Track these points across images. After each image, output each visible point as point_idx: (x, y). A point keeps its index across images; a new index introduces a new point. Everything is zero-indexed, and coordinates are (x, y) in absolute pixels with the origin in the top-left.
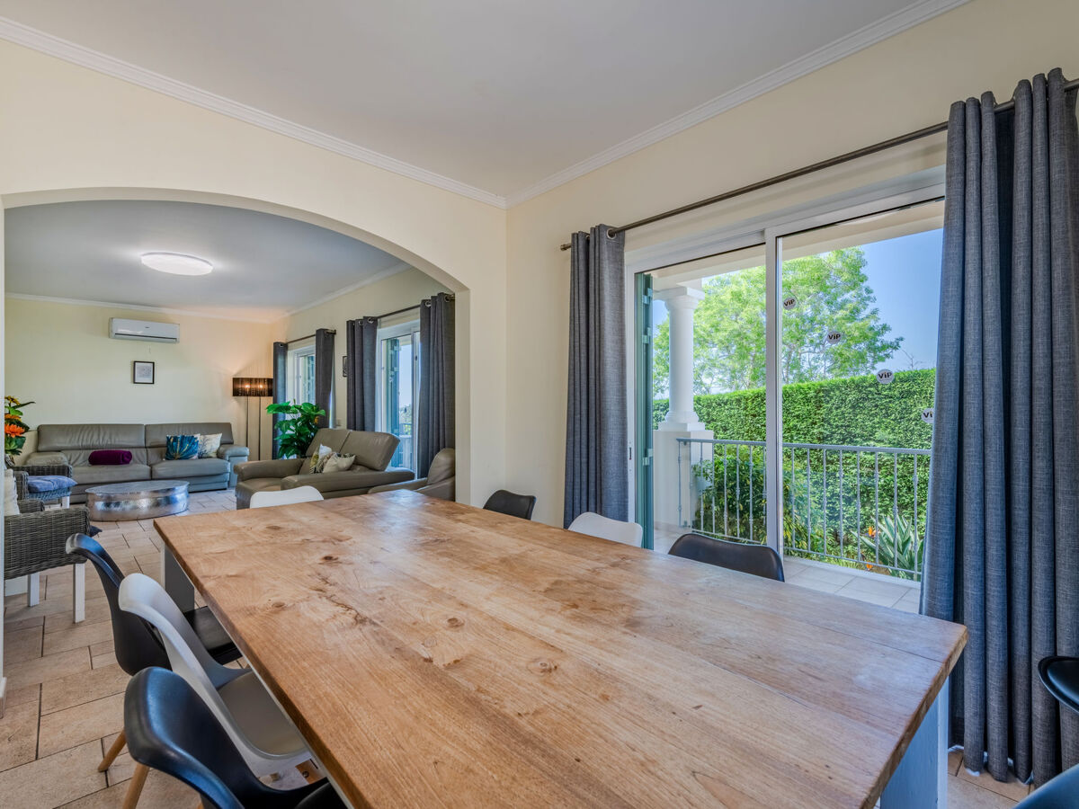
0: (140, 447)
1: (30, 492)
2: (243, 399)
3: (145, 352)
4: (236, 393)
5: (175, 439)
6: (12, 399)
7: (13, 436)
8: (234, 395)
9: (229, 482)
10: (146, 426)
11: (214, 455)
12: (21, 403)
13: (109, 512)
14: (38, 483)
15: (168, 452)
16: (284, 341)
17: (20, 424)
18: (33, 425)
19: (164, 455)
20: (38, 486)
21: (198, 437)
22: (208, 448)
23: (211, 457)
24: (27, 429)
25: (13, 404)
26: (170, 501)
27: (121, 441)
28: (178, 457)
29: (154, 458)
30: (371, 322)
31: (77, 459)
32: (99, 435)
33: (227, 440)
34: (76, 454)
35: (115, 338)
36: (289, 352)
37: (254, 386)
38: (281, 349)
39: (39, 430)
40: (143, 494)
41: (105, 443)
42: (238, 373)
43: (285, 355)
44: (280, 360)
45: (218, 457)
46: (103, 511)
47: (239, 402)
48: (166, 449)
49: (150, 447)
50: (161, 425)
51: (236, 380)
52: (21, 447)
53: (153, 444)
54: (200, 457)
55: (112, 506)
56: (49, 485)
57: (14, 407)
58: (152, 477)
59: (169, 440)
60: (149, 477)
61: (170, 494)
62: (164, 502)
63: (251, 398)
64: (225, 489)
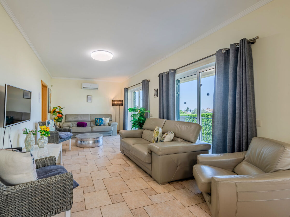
0: (89, 121)
1: (60, 139)
2: (114, 106)
3: (90, 92)
4: (113, 105)
5: (98, 119)
6: (60, 107)
7: (60, 117)
8: (112, 105)
9: (112, 134)
10: (90, 115)
11: (108, 125)
12: (62, 108)
13: (81, 144)
14: (62, 135)
15: (96, 123)
16: (127, 87)
17: (62, 114)
18: (64, 115)
19: (95, 124)
20: (62, 137)
21: (103, 118)
22: (106, 122)
23: (107, 125)
24: (63, 115)
25: (60, 108)
26: (98, 141)
27: (84, 119)
28: (98, 125)
29: (92, 125)
30: (172, 72)
31: (74, 124)
32: (79, 117)
33: (111, 120)
34: (74, 123)
35: (83, 89)
36: (129, 91)
37: (118, 103)
38: (126, 90)
39: (66, 115)
40: (91, 139)
41: (80, 120)
42: (113, 98)
43: (127, 92)
44: (126, 94)
45: (109, 125)
46: (80, 144)
47: (113, 107)
48: (95, 122)
49: (91, 121)
50: (94, 115)
51: (113, 101)
52: (62, 120)
53: (92, 120)
54: (104, 125)
55: (82, 142)
56: (65, 136)
57: (60, 109)
58: (92, 132)
59: (96, 119)
60: (91, 131)
61: (98, 139)
62: (96, 142)
63: (117, 106)
64: (111, 136)
